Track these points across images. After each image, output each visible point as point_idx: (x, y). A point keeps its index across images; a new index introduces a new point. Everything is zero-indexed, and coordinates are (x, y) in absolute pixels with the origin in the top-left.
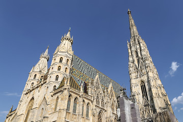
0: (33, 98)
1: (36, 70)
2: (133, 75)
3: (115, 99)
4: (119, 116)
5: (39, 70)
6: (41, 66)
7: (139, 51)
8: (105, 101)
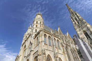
0: (25, 46)
1: (26, 34)
2: (78, 30)
3: (73, 40)
4: (78, 49)
5: (27, 34)
6: (28, 32)
7: (77, 17)
8: (67, 41)
